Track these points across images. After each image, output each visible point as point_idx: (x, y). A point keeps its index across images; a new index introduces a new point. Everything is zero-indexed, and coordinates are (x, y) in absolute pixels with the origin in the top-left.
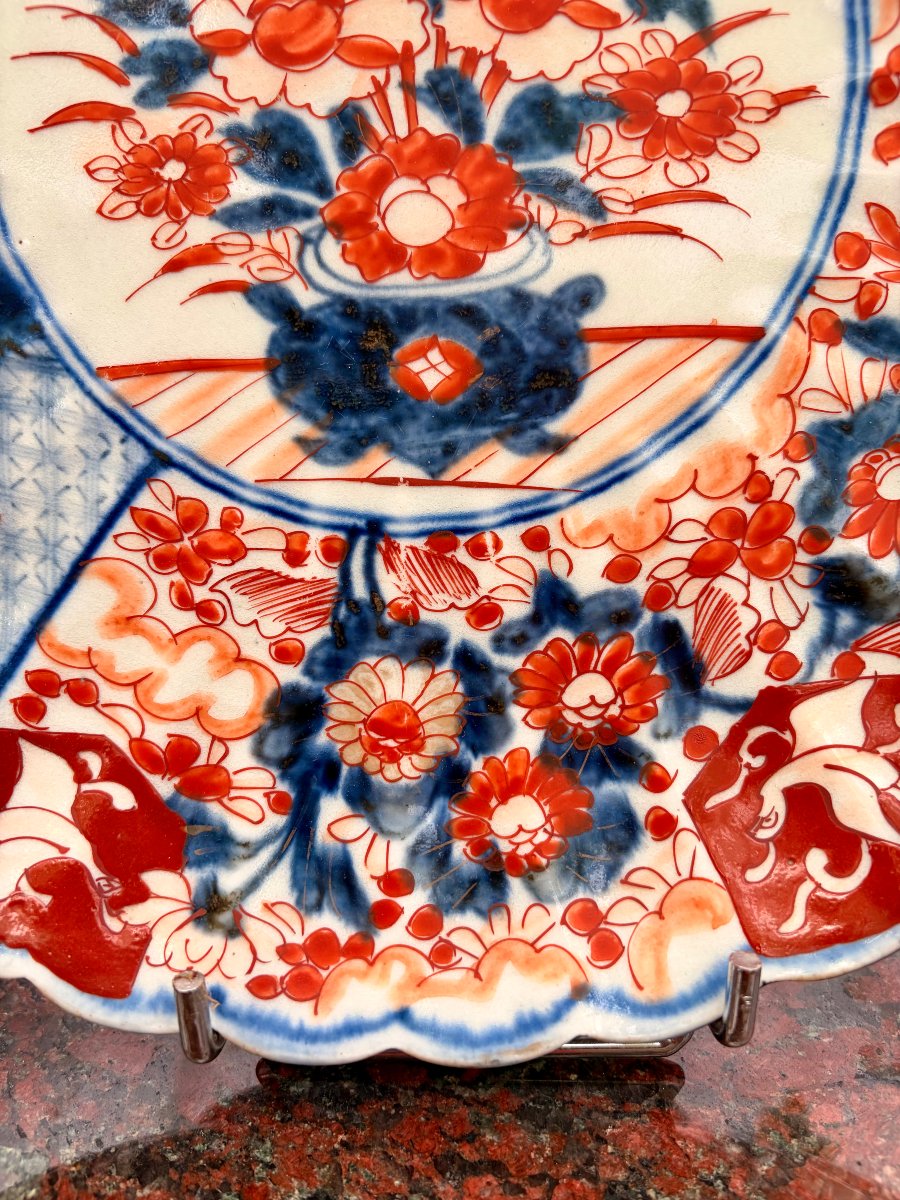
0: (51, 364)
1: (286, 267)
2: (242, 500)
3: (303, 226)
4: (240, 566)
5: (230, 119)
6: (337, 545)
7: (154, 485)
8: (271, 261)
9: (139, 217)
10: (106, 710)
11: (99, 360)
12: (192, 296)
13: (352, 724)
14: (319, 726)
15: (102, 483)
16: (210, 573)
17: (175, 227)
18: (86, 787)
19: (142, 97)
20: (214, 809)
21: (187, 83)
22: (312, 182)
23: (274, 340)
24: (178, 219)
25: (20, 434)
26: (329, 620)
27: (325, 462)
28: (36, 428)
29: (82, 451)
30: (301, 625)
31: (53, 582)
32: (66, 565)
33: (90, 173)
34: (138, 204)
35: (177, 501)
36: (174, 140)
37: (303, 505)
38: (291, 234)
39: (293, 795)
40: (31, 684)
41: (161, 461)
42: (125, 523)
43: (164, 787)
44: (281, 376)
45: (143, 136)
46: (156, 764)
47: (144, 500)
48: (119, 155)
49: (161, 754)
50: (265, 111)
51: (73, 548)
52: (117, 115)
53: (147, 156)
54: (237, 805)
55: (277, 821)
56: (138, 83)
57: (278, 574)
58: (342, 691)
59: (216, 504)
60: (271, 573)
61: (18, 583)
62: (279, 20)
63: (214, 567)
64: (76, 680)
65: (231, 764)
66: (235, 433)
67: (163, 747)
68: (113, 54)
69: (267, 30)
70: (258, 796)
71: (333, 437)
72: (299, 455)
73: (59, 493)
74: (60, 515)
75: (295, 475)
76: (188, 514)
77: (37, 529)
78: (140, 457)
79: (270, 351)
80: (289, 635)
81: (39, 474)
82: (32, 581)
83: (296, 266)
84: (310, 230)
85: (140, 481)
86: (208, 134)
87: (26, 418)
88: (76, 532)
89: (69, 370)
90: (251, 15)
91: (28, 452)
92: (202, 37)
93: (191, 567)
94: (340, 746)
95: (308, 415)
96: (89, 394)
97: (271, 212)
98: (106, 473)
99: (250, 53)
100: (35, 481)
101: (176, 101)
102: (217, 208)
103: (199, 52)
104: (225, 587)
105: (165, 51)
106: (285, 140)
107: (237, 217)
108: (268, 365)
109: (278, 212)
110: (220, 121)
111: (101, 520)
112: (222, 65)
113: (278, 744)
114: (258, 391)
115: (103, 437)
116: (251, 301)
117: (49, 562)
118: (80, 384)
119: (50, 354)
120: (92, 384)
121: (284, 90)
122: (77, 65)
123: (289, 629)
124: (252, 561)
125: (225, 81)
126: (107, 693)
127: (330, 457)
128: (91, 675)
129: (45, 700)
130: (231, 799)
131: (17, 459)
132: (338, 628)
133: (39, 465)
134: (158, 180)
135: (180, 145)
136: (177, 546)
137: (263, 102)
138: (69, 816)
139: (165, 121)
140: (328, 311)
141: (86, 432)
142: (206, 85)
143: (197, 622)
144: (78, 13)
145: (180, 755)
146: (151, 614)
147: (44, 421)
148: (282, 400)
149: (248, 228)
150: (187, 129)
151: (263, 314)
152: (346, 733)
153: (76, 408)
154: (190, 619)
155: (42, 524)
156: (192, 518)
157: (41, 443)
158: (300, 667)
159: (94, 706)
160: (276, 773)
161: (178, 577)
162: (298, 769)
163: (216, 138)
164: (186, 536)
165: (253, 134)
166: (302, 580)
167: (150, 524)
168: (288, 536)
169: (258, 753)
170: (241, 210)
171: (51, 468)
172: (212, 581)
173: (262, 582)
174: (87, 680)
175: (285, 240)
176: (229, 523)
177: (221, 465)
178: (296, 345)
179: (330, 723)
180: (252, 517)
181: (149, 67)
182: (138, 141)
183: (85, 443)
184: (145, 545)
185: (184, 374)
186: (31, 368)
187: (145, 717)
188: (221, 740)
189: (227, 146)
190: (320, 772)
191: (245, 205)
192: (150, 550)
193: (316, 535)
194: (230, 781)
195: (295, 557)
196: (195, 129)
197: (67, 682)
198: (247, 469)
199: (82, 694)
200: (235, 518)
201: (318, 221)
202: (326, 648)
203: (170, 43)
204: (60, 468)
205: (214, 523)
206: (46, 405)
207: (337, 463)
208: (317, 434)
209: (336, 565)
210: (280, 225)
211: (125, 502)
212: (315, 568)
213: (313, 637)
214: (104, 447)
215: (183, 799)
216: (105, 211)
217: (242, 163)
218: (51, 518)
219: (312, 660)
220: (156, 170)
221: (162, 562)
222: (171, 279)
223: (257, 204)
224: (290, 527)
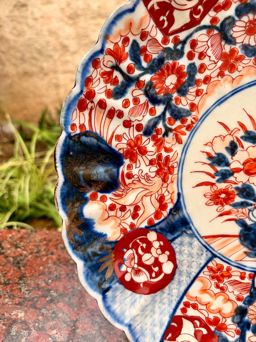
0: (193, 235)
1: (245, 216)
2: (231, 265)
3: (250, 208)
4: (230, 279)
5: (237, 185)
6: (252, 275)
7: (212, 261)
8: (242, 215)
9: (214, 205)
10: (200, 311)
11: (202, 235)
12: (224, 221)
13: (253, 315)
14: (246, 315)
15: (201, 260)
16: (224, 281)
17: (222, 207)
18: (196, 329)
19: (218, 181)
20: (223, 333)
21: (228, 178)
22: (253, 198)
23: (241, 231)
24: (222, 205)
25: (185, 250)
26: (249, 292)
27: (250, 257)
28: (188, 249)
29: (197, 254)
30: (243, 293)
31: (189, 282)
32: (192, 278)
33: (205, 196)
34: (214, 202)
35: (217, 264)
36: (224, 190)
37: (245, 266)
38: (247, 209)
39: (240, 330)
40: (184, 305)
41: (214, 256)
42: (206, 269)
43: (213, 328)
44: (242, 239)
45: (217, 189)
46: (211, 323)
47: (210, 264)
48: (212, 193)
49: (212, 321)
50: (244, 184)
51: (194, 274)
52: (212, 184)
53: (217, 193)
54: (228, 333)
55: (237, 336)
56: (217, 178)
57: (239, 281)
58: (251, 307)
59: (226, 265)
60: (237, 281)
61: (182, 282)
62: (249, 166)
63: (225, 279)
64: (193, 304)
65: (227, 323)
66: (231, 250)
67: (212, 319)
68: (212, 172)
69: (246, 168)
70: (233, 331)
71: (252, 252)
72: (245, 255)
73: (192, 262)
74: (191, 267)
75: (244, 260)
76: (219, 267)
77: (186, 270)
78: (210, 255)
79: (240, 233)
80: (240, 295)
81: (188, 259)
82: (184, 281)
83: (247, 216)
84: (251, 208)
85: (210, 260)
86: (231, 189)
87: (186, 247)
88: (194, 271)
89: (196, 237)
90: (243, 165)
91: (186, 254)
92: (232, 169)
93: (219, 279)
94: (250, 320)
95: (247, 247)
96: (200, 242)
97: (243, 205)
98: (202, 258)
99: (242, 172)
100: (187, 260)
101: (225, 182)
102: (231, 203)
103: (231, 172)
104: (227, 284)
105: (224, 172)
106: (248, 190)
107: (235, 206)
108: (239, 236)
109: (245, 205)
110: (234, 186)
111: (200, 268)
112: (236, 175)
113: (237, 319)
114: (236, 242)
115: (202, 251)
116: (237, 223)
117: (188, 277)
118: (198, 239)
119: (193, 234)
120: (201, 239)
121: (249, 180)
122: (204, 174)
123: (240, 293)
124: (233, 278)
125: (236, 178)
126: (200, 307)
127: (252, 256)
128: (196, 302)
129: (187, 308)
130: (227, 331)
131: (184, 255)
132: (251, 293)
133: (188, 257)
134: (219, 198)
135: (225, 191)
136: (216, 274)
137: (244, 182)
138: (194, 336)
139: (222, 186)
140: (254, 225)
141: (199, 250)
142: (232, 179)
143: (221, 291)
144: (206, 164)
145: (216, 321)
146: (210, 289)
147: (190, 247)
148: (242, 244)
149: (237, 208)
150: (227, 188)
151: (239, 226)
152: (252, 317)
153: (197, 245)
154: (218, 290)
155: (187, 269)
156: (220, 268)
157: (189, 252)
158: (242, 302)
159: (197, 310)
160: (237, 325)
161: (216, 281)
162: (241, 325)
163: (233, 189)
164: (218, 272)
165: (241, 189)
166: (244, 283)
167: (211, 269)
168: (241, 273)
169: (233, 321)
170: (236, 204)
171: (190, 257)
172: (224, 282)
173: (235, 283)
174: (195, 304)
175: (246, 210)
176: (228, 270)
177: (227, 257)
178: (246, 232)
179: (248, 314)
180: (233, 269)
181: (220, 175)
182: (216, 190)
183: (198, 252)
184: (210, 274)
185: (221, 238)
186: (188, 236)
187: (209, 313)
188: (225, 318)
189: (235, 191)
190: (246, 325)
191: (237, 203)
192: (210, 275)
193: (248, 273)
194: (227, 327)
195: (243, 278)
196: (228, 188)
197: (192, 304)
198: (233, 258)
199: (195, 307)
200: (230, 269)
201: (253, 206)
202: (248, 298)
203: (225, 170)
204: (192, 257)
205: (225, 269)
206: (191, 244)
207: (253, 257)
208: (249, 251)
209: (251, 279)
210: (245, 207)
211: (206, 264)
212: (247, 280)
213: (246, 295)
214: (202, 253)
215: (217, 331)
216: (207, 204)
217: (238, 194)
218: (189, 268)
219: (245, 300)
220: (219, 196)
221: (213, 278)
222: (220, 217)
223: (240, 203)
224: (242, 271)
